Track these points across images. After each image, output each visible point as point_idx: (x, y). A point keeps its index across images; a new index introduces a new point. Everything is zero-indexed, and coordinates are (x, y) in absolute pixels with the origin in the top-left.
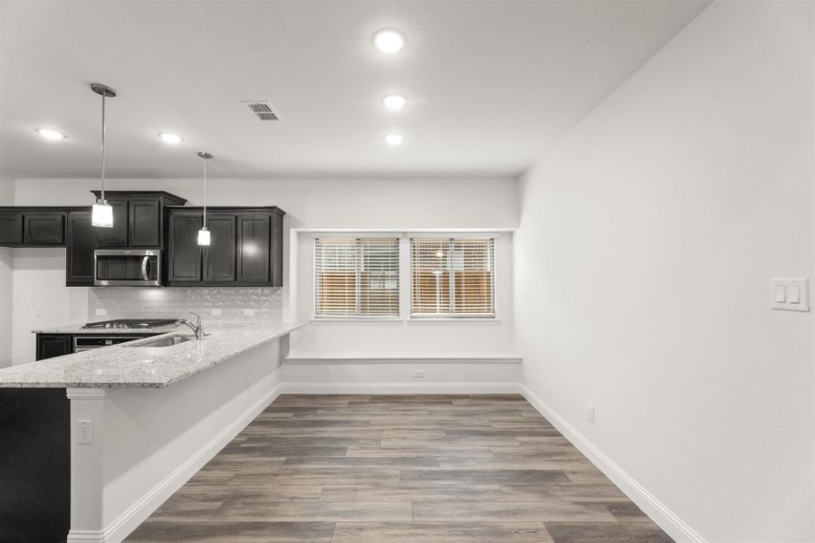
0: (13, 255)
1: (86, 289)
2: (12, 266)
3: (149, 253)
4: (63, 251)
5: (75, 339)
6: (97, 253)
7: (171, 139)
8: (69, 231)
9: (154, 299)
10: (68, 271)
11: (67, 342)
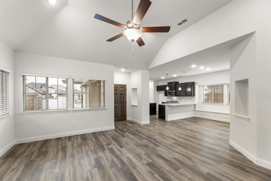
1: (166, 97)
2: (159, 93)
3: (174, 91)
4: (164, 91)
6: (168, 91)
7: (175, 76)
9: (175, 98)
10: (165, 94)
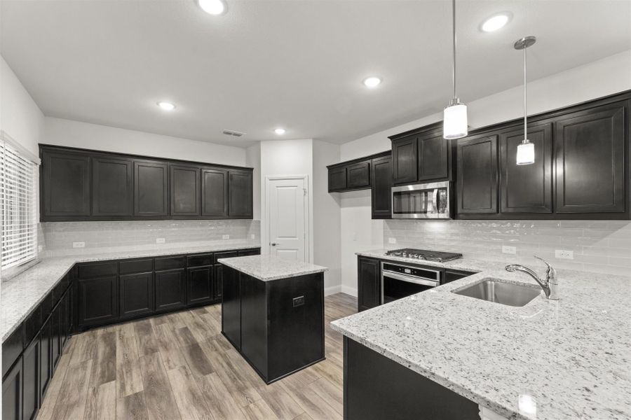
0: (340, 198)
1: (382, 221)
2: (340, 205)
4: (369, 192)
5: (382, 263)
6: (393, 190)
8: (373, 175)
10: (373, 207)
11: (377, 265)
